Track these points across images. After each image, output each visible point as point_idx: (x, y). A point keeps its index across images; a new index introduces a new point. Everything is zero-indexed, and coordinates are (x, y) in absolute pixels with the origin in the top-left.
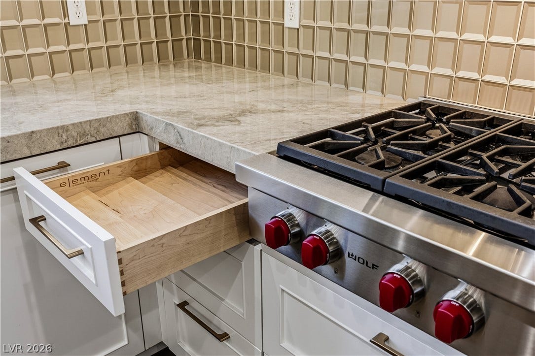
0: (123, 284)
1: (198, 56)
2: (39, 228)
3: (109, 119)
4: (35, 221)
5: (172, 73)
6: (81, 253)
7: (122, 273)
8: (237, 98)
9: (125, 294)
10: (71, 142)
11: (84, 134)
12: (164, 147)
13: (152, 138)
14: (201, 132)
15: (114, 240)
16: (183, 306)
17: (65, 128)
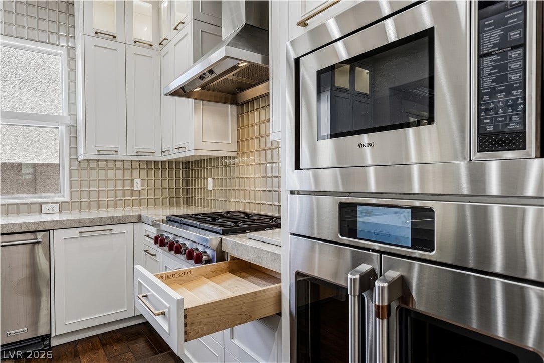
1: (187, 204)
3: (130, 216)
17: (113, 218)
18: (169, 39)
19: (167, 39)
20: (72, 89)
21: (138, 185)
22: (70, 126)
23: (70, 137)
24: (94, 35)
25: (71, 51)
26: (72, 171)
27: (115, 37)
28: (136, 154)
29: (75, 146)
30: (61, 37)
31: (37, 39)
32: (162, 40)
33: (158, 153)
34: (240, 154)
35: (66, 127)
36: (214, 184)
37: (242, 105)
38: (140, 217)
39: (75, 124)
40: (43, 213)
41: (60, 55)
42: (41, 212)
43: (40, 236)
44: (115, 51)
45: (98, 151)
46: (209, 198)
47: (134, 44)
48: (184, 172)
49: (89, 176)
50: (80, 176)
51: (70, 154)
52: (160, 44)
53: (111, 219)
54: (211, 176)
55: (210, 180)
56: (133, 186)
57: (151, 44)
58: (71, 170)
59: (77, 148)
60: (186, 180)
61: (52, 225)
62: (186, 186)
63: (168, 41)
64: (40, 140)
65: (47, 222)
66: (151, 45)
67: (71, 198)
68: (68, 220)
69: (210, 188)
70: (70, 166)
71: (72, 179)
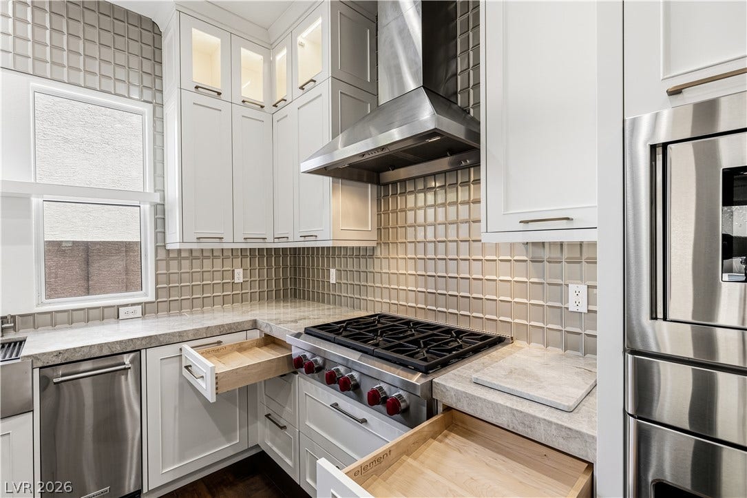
0: (217, 389)
1: (295, 297)
2: (189, 370)
3: (243, 322)
4: (187, 367)
5: (282, 304)
6: (202, 377)
7: (217, 383)
8: (302, 314)
9: (217, 394)
10: (224, 332)
11: (231, 329)
12: (266, 335)
13: (261, 331)
14: (280, 326)
15: (215, 367)
16: (267, 416)
17: (223, 326)
18: (289, 100)
19: (285, 100)
20: (159, 157)
21: (239, 276)
22: (156, 206)
23: (156, 220)
24: (194, 90)
25: (158, 109)
26: (159, 262)
27: (219, 94)
28: (244, 241)
29: (163, 230)
30: (144, 90)
31: (113, 93)
32: (278, 100)
33: (270, 239)
34: (382, 244)
35: (151, 206)
36: (339, 276)
37: (386, 185)
38: (255, 322)
39: (162, 202)
40: (120, 318)
41: (141, 114)
42: (118, 317)
43: (127, 359)
44: (219, 112)
45: (199, 238)
46: (332, 292)
47: (242, 104)
48: (292, 259)
49: (180, 267)
50: (168, 267)
51: (156, 241)
52: (275, 106)
53: (220, 329)
54: (334, 267)
55: (333, 272)
56: (233, 278)
57: (262, 104)
58: (157, 261)
59: (164, 233)
60: (295, 268)
61: (144, 342)
62: (295, 275)
63: (287, 102)
64: (90, 212)
65: (138, 339)
66: (262, 107)
67: (157, 297)
68: (166, 334)
69: (333, 280)
70: (156, 256)
71: (158, 272)
